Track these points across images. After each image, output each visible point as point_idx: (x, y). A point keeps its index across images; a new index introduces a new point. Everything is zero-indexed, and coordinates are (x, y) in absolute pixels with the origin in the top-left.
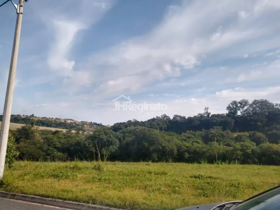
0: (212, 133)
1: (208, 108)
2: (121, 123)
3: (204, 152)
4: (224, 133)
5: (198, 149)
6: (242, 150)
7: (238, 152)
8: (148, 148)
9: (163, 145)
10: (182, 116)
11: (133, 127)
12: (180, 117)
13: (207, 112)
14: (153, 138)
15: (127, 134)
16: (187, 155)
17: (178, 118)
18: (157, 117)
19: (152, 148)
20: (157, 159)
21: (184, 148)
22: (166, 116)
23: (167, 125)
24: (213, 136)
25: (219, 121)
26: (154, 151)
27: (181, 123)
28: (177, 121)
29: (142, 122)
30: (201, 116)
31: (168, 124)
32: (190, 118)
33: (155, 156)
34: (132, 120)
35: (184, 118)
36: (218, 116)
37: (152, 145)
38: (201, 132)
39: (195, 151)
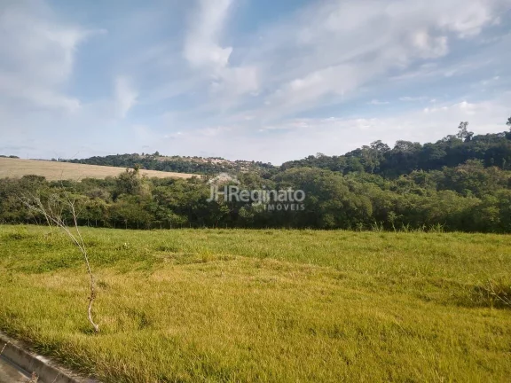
0: (459, 174)
1: (466, 124)
2: (295, 161)
3: (425, 211)
4: (485, 173)
5: (414, 205)
6: (499, 205)
7: (492, 209)
8: (317, 204)
9: (345, 198)
10: (413, 141)
11: (295, 170)
12: (409, 144)
13: (465, 132)
14: (327, 187)
15: (283, 182)
16: (392, 216)
17: (405, 148)
18: (364, 146)
19: (325, 205)
20: (332, 224)
21: (387, 205)
22: (381, 144)
23: (380, 161)
24: (461, 179)
25: (486, 149)
26: (329, 210)
27: (409, 157)
28: (400, 153)
29: (334, 157)
30: (452, 140)
31: (383, 159)
32: (428, 146)
33: (330, 219)
34: (315, 156)
35: (417, 145)
36: (487, 138)
37: (324, 199)
38: (439, 172)
39: (408, 208)
